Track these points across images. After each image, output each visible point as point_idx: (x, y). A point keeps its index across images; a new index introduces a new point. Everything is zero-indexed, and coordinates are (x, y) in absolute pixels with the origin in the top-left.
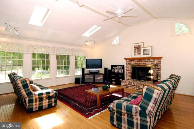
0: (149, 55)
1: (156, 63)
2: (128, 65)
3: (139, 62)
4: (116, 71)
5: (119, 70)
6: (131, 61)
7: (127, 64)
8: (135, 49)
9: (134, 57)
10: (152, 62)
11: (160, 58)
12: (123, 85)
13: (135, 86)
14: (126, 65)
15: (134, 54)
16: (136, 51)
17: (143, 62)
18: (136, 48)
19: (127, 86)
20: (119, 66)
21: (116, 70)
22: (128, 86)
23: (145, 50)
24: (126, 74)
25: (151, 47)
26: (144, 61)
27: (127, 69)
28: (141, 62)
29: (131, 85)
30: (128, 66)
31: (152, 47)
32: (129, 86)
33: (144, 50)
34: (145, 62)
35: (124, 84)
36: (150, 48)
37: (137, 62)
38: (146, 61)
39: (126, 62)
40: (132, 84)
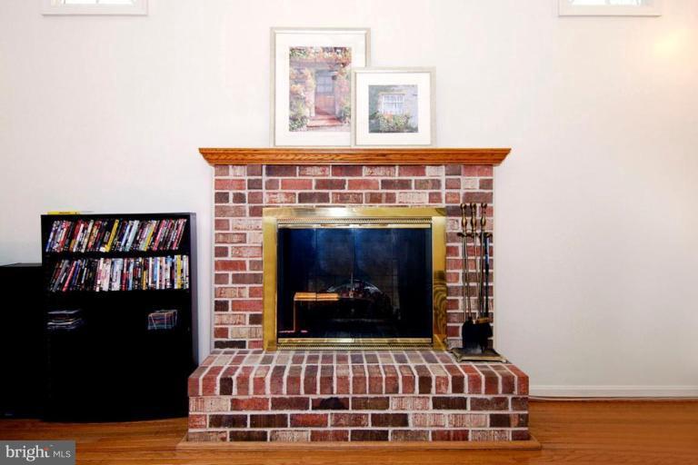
0: (414, 130)
1: (468, 196)
2: (240, 213)
3: (341, 185)
4: (109, 276)
5: (146, 267)
6: (265, 178)
7: (231, 203)
8: (297, 79)
9: (289, 139)
10: (436, 184)
11: (489, 159)
12: (217, 421)
13: (338, 404)
14: (219, 211)
15: (293, 119)
16: (311, 98)
17: (366, 184)
18: (307, 71)
19: (256, 421)
20: (144, 219)
21: (103, 266)
22: (270, 421)
23: (386, 89)
24: (218, 293)
25: (427, 76)
26: (379, 175)
27: (221, 252)
28: (353, 185)
29: (302, 403)
30: (232, 221)
31: (431, 72)
32: (281, 421)
33: (375, 92)
34: (386, 184)
35: (223, 406)
36: (422, 82)
37: (321, 184)
38: (397, 177)
39: (219, 183)
40: (318, 395)
